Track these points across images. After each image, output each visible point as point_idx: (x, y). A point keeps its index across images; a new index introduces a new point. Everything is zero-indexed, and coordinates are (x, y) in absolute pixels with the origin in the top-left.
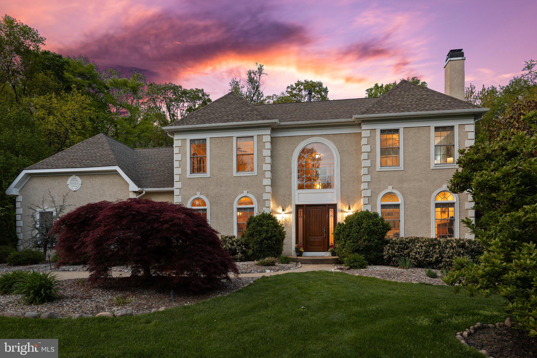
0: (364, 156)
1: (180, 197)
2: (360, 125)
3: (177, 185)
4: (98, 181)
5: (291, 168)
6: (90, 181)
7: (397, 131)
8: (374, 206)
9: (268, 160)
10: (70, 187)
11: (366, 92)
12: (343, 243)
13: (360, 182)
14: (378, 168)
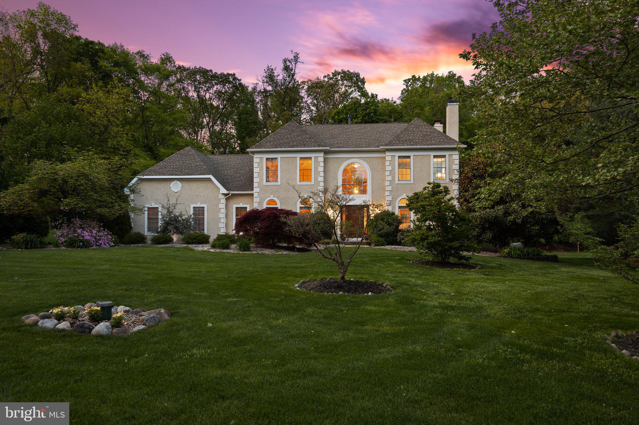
0: (387, 173)
1: (258, 199)
2: (385, 151)
3: (256, 190)
4: (194, 185)
5: (337, 180)
6: (187, 185)
7: (409, 157)
8: (394, 207)
9: (322, 174)
10: (172, 189)
11: (404, 83)
12: (372, 231)
13: (385, 190)
14: (397, 182)
